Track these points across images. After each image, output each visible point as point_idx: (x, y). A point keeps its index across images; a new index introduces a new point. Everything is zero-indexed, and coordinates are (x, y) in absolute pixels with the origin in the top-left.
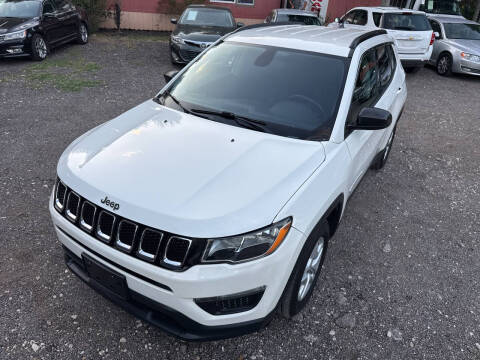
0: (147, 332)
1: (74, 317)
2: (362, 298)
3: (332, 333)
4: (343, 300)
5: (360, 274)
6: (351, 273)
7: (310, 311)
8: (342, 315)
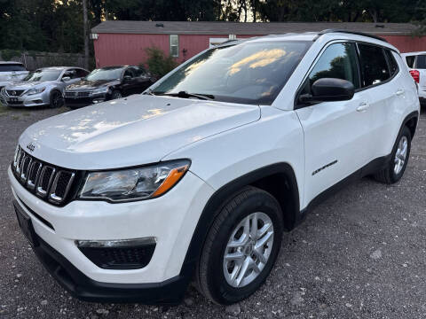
1: (19, 276)
2: (323, 302)
4: (298, 300)
5: (331, 276)
7: (252, 306)
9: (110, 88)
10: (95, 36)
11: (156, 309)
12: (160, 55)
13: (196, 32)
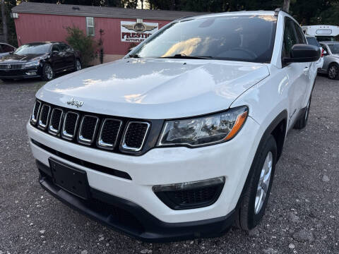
0: (108, 245)
1: (42, 232)
2: (313, 217)
3: (292, 246)
4: (296, 219)
5: (306, 198)
6: (297, 198)
7: (265, 228)
8: (297, 230)
9: (41, 61)
10: (15, 15)
11: (192, 242)
12: (80, 34)
13: (109, 16)
